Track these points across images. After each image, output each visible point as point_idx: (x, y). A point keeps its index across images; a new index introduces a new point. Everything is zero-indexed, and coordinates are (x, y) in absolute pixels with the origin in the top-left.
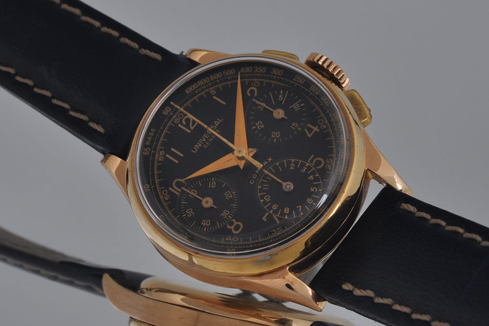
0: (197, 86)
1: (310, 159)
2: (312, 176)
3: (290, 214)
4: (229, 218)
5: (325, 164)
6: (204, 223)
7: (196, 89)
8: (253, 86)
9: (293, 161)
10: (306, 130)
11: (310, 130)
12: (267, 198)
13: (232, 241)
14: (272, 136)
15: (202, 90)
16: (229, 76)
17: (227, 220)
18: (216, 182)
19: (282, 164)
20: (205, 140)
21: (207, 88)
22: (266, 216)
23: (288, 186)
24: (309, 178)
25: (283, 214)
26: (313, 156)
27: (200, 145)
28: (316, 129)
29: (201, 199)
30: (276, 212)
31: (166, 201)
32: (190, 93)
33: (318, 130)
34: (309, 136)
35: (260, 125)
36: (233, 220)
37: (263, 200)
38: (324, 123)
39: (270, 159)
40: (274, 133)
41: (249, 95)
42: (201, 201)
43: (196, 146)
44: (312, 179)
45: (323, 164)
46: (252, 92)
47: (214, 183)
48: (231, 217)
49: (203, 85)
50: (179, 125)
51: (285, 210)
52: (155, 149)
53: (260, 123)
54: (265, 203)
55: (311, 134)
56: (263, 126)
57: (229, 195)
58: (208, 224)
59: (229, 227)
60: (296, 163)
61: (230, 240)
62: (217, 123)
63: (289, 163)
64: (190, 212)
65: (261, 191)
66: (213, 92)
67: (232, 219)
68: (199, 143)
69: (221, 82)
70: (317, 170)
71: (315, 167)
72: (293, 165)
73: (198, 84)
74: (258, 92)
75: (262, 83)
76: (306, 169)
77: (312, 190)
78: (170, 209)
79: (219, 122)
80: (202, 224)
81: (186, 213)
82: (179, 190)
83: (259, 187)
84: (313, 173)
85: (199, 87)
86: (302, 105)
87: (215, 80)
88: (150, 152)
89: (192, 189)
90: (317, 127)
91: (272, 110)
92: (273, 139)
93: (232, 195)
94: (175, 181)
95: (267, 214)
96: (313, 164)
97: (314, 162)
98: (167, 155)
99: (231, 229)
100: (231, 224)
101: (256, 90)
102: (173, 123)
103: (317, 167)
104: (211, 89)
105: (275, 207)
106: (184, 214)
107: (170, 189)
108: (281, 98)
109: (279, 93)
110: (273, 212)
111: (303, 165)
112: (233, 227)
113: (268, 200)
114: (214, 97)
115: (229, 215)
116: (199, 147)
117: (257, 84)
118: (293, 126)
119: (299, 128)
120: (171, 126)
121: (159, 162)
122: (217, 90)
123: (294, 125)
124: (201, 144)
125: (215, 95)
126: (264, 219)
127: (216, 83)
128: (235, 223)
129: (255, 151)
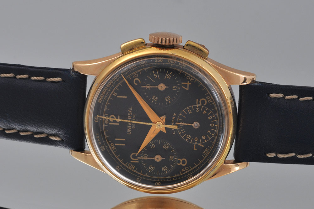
1: (197, 102)
2: (204, 111)
3: (207, 139)
4: (175, 159)
5: (207, 100)
6: (163, 169)
7: (104, 98)
8: (135, 78)
9: (188, 109)
10: (183, 87)
11: (186, 86)
12: (188, 137)
13: (186, 170)
14: (167, 101)
15: (108, 96)
16: (117, 79)
17: (175, 161)
18: (154, 143)
19: (183, 113)
20: (131, 124)
21: (109, 94)
22: (195, 147)
23: (196, 125)
24: (204, 113)
25: (203, 141)
26: (197, 100)
27: (130, 128)
28: (188, 84)
29: (153, 158)
30: (198, 142)
31: (135, 169)
32: (102, 102)
33: (190, 84)
34: (187, 89)
35: (155, 98)
36: (179, 159)
37: (187, 139)
38: (191, 78)
39: (175, 115)
40: (166, 99)
41: (136, 84)
42: (154, 159)
43: (128, 130)
44: (206, 112)
45: (206, 101)
46: (137, 81)
47: (153, 145)
48: (176, 159)
49: (106, 93)
50: (110, 124)
51: (203, 138)
52: (107, 145)
53: (154, 97)
54: (189, 140)
55: (188, 88)
56: (157, 98)
57: (167, 147)
58: (166, 169)
59: (179, 164)
60: (191, 108)
61: (184, 170)
62: (130, 111)
63: (186, 110)
64: (152, 168)
65: (182, 134)
66: (115, 94)
67: (177, 159)
68: (129, 127)
69: (115, 86)
70: (205, 106)
71: (203, 105)
72: (190, 111)
73: (102, 94)
74: (140, 80)
75: (138, 73)
76: (198, 109)
77: (209, 119)
78: (140, 172)
79: (131, 110)
80: (163, 170)
81: (150, 170)
82: (137, 159)
83: (180, 133)
84: (204, 109)
85: (105, 95)
86: (170, 74)
87: (110, 86)
88: (105, 147)
89: (143, 154)
90: (188, 82)
91: (156, 87)
92: (168, 102)
93: (168, 145)
94: (131, 155)
95: (195, 145)
96: (201, 104)
97: (200, 103)
98: (116, 144)
99: (181, 165)
100: (179, 162)
101: (138, 79)
102: (106, 124)
103: (204, 105)
104: (112, 93)
105: (196, 139)
106: (149, 171)
107: (131, 162)
108: (156, 76)
109: (153, 74)
110: (197, 143)
111: (195, 108)
112: (181, 163)
113: (190, 137)
114: (118, 97)
115: (174, 158)
116: (130, 129)
117: (136, 76)
118: (174, 89)
119: (178, 88)
120: (105, 127)
121: (114, 150)
122: (116, 91)
123: (174, 88)
124: (130, 127)
125: (118, 95)
126: (195, 149)
127: (113, 88)
128: (181, 161)
129: (165, 117)
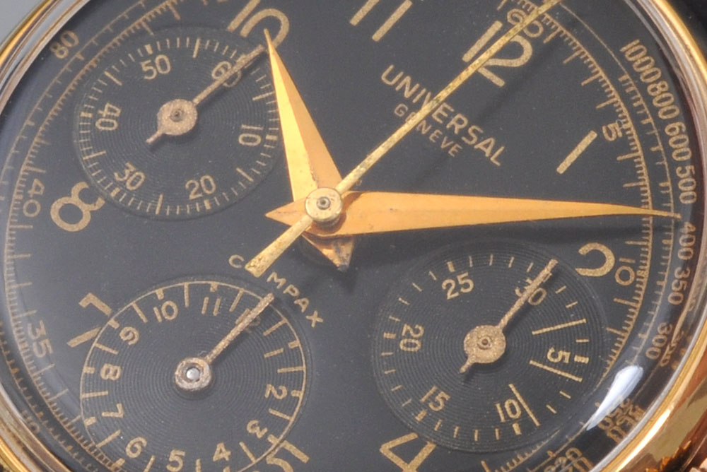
0: (649, 80)
1: (289, 447)
2: (226, 454)
3: (95, 382)
4: (111, 189)
6: (110, 110)
7: (635, 76)
8: (617, 264)
9: (294, 393)
10: (412, 436)
11: (408, 451)
12: (170, 310)
13: (26, 198)
14: (406, 328)
15: (626, 98)
17: (105, 183)
18: (260, 148)
19: (292, 357)
21: (632, 110)
22: (99, 305)
23: (194, 375)
24: (221, 446)
25: (100, 359)
26: (304, 458)
27: (407, 94)
28: (408, 469)
29: (196, 101)
30: (111, 338)
32: (621, 56)
34: (386, 449)
35: (458, 285)
36: (100, 202)
37: (160, 296)
39: (315, 319)
40: (417, 331)
41: (585, 250)
42: (190, 99)
43: (408, 80)
44: (217, 457)
46: (597, 260)
47: (254, 140)
48: (113, 194)
49: (649, 99)
50: (497, 25)
51: (112, 369)
53: (467, 286)
54: (149, 304)
55: (391, 456)
56: (449, 296)
57: (200, 190)
58: (102, 124)
59: (79, 187)
60: (287, 405)
61: (32, 192)
62: (487, 146)
63: (293, 381)
64: (156, 67)
66: (613, 131)
67: (107, 199)
68: (418, 91)
69: (651, 158)
71: (261, 465)
72: (280, 392)
73: (657, 82)
74: (594, 278)
75: (629, 292)
76: (259, 436)
77: (173, 453)
79: (488, 152)
80: (108, 105)
83: (214, 285)
84: (237, 460)
85: (642, 87)
86: (515, 426)
87: (665, 139)
91: (504, 321)
92: (397, 329)
93: (200, 200)
95: (106, 310)
96: (271, 460)
97: (280, 462)
99: (69, 196)
100: (88, 196)
101: (601, 272)
102: (509, 4)
104: (630, 124)
105: (129, 335)
106: (154, 48)
108: (555, 355)
109: (577, 350)
110: (110, 327)
111: (275, 426)
112: (74, 199)
113: (159, 314)
114: (592, 135)
115: (124, 190)
116: (403, 89)
117: (625, 276)
118: (436, 394)
119: (423, 414)
122: (623, 144)
123: (438, 398)
124: (414, 95)
125: (600, 139)
126: (90, 300)
127: (647, 142)
128: (86, 209)
129: (338, 263)
